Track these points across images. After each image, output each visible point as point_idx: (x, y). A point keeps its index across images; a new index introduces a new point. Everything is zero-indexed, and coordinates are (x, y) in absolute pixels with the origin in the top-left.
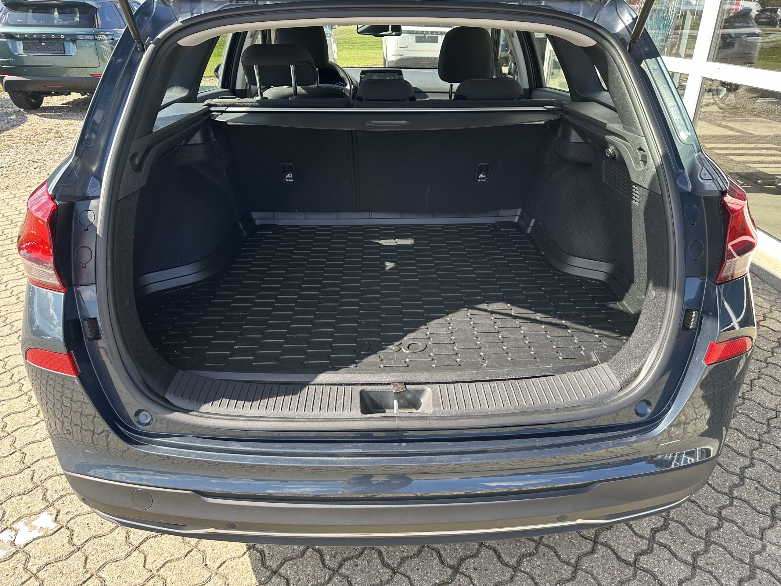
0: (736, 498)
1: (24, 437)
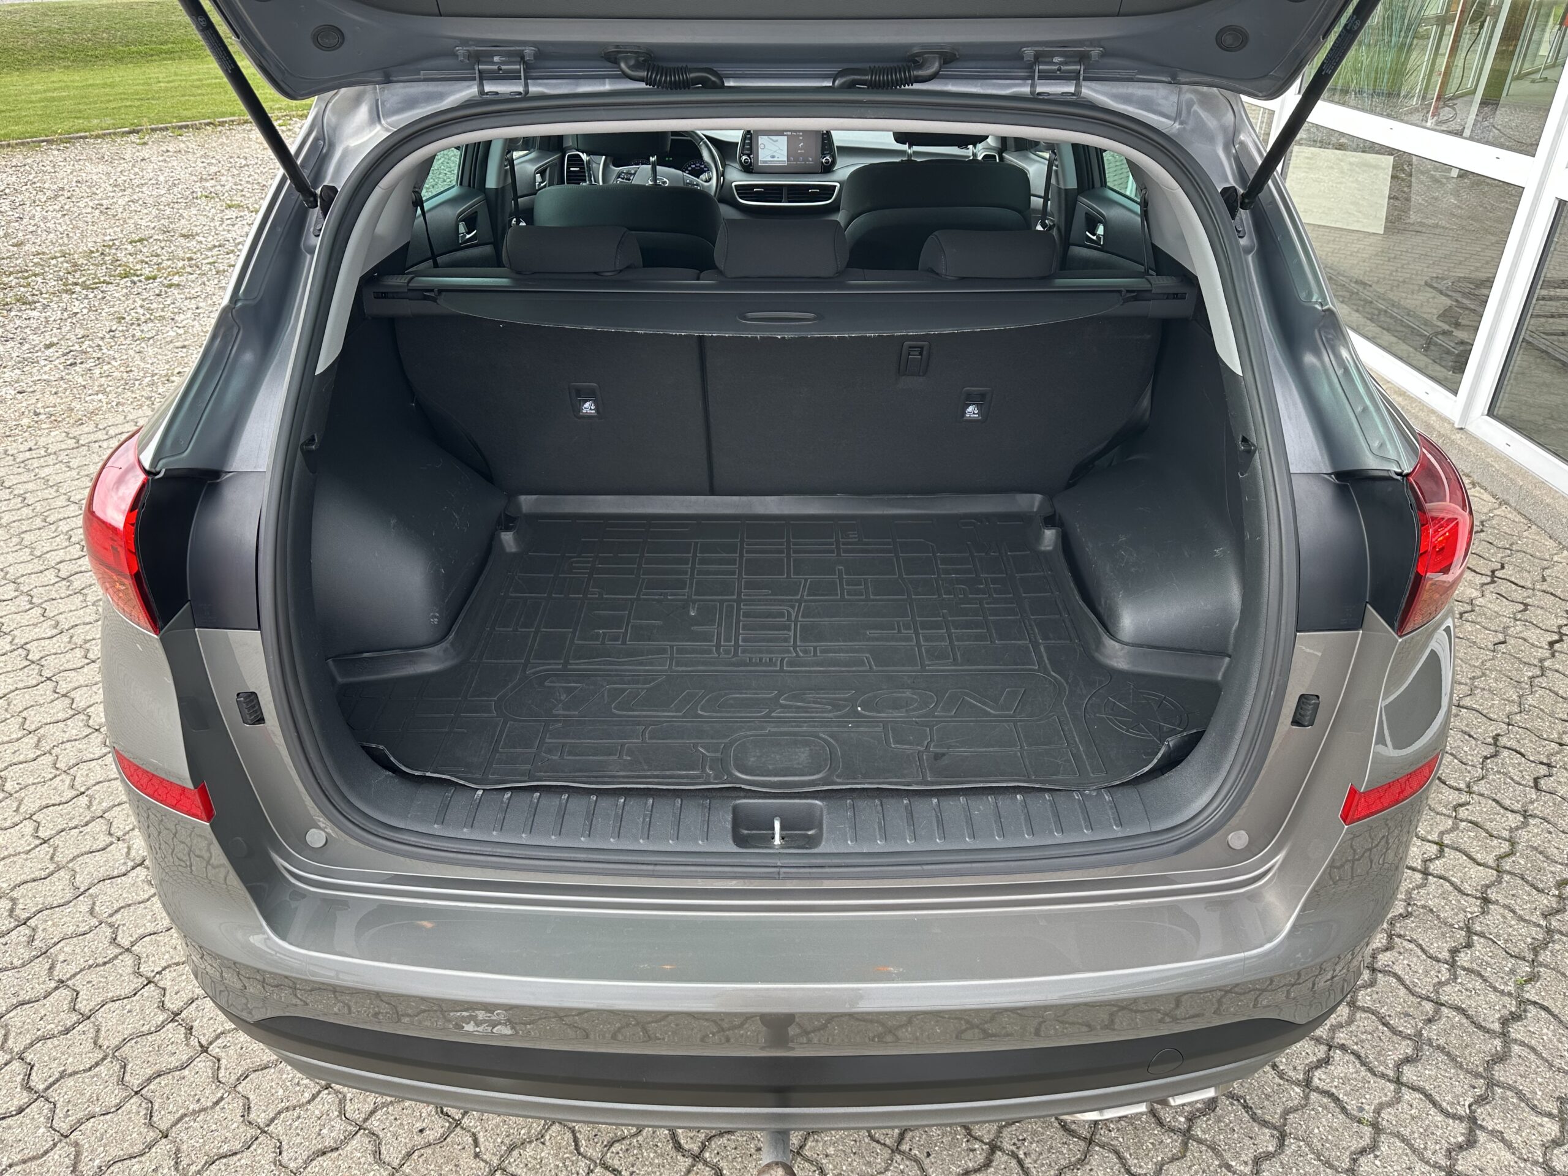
1: (299, 1140)
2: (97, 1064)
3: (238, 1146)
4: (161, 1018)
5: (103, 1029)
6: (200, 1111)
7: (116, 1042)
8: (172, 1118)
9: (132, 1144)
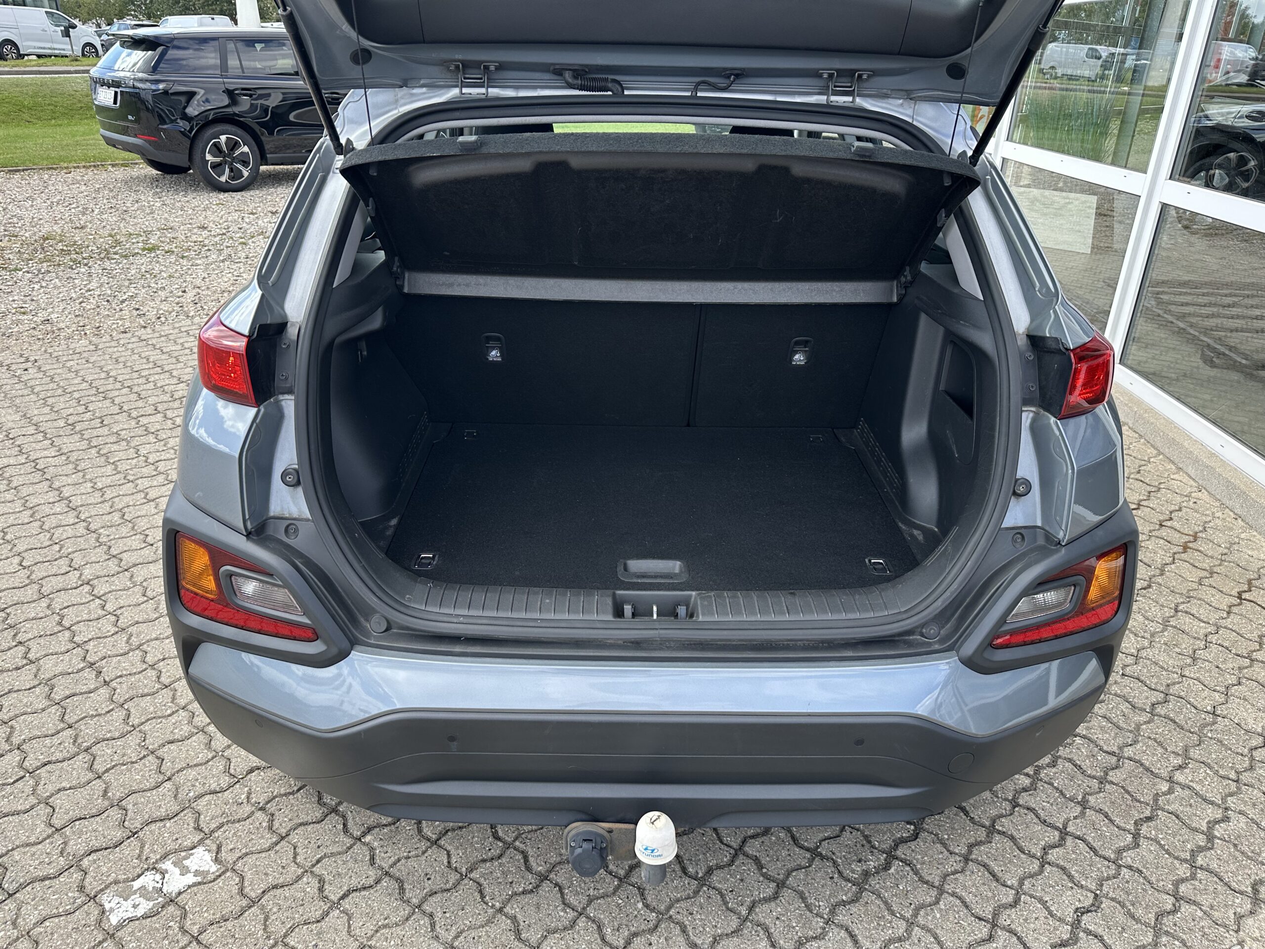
0: (1201, 868)
1: (157, 734)
2: (34, 687)
3: (117, 734)
4: (82, 665)
5: (42, 669)
6: (96, 716)
7: (49, 676)
8: (76, 718)
9: (47, 730)
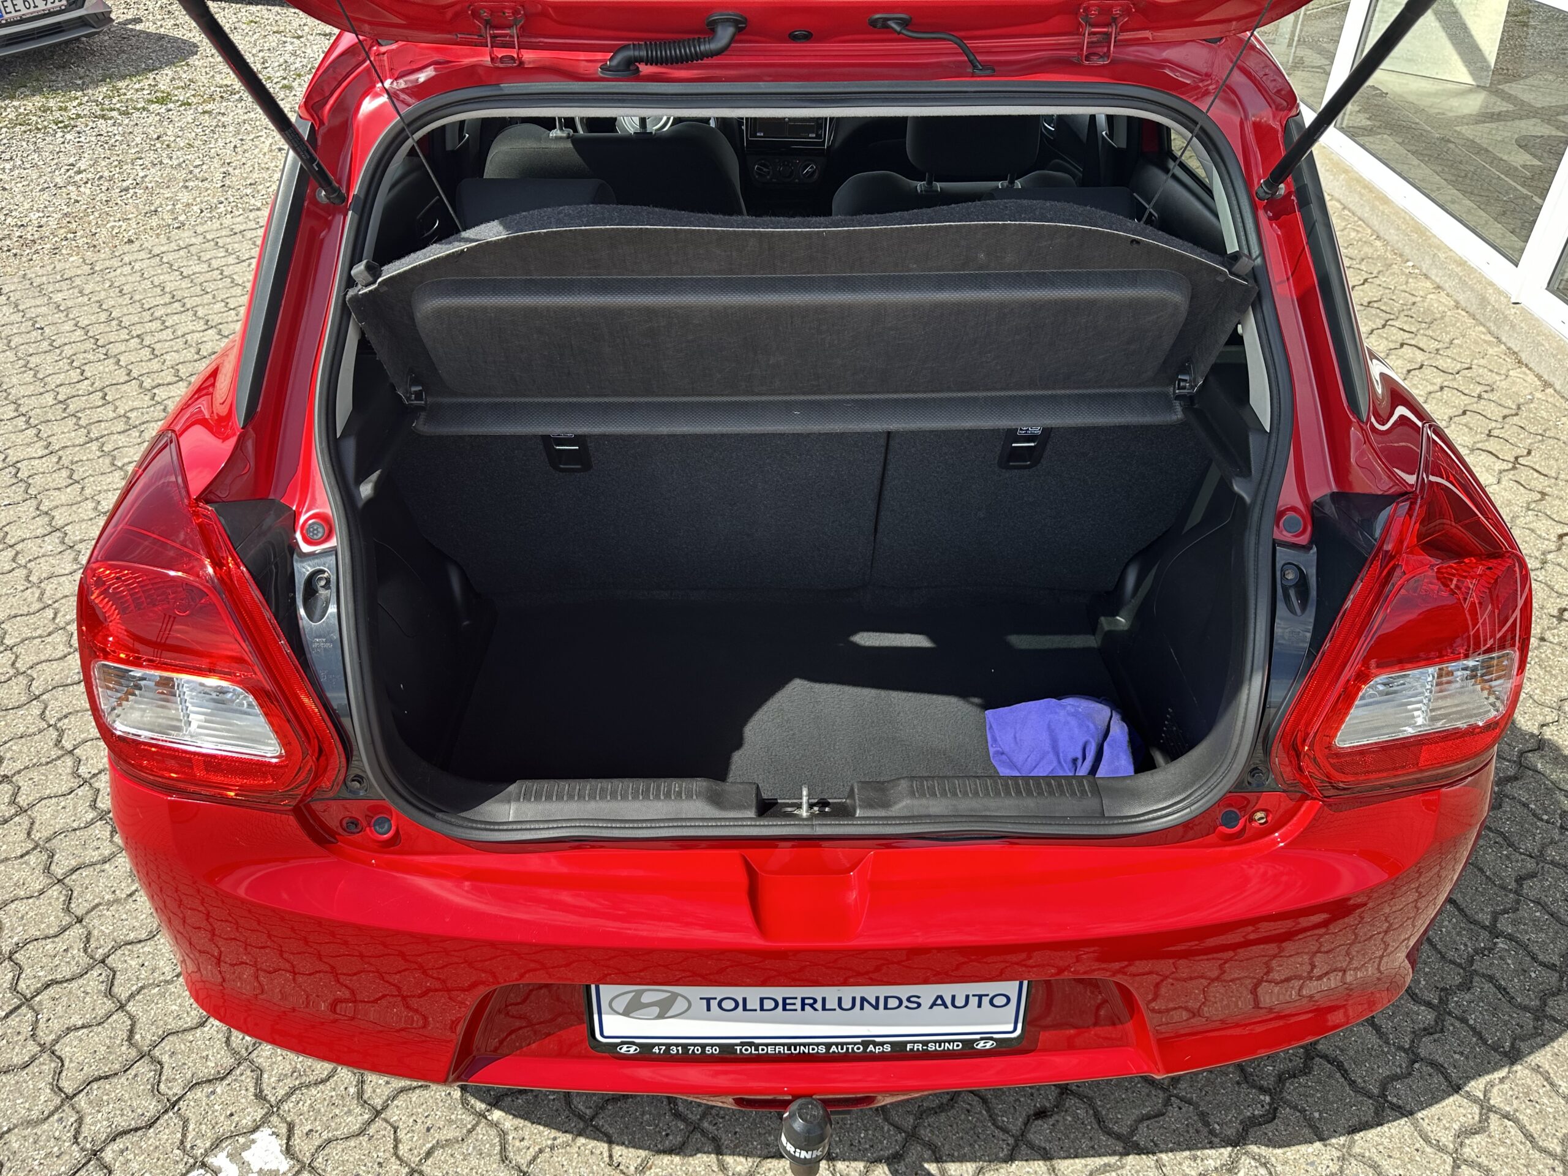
5: (38, 823)
7: (46, 834)
9: (48, 927)
